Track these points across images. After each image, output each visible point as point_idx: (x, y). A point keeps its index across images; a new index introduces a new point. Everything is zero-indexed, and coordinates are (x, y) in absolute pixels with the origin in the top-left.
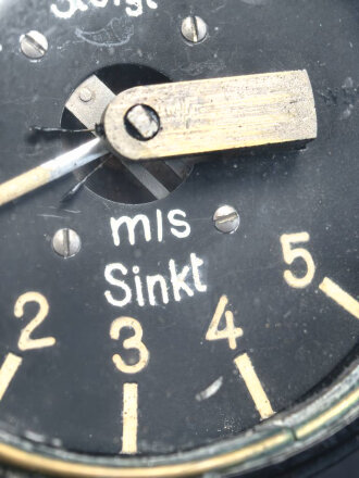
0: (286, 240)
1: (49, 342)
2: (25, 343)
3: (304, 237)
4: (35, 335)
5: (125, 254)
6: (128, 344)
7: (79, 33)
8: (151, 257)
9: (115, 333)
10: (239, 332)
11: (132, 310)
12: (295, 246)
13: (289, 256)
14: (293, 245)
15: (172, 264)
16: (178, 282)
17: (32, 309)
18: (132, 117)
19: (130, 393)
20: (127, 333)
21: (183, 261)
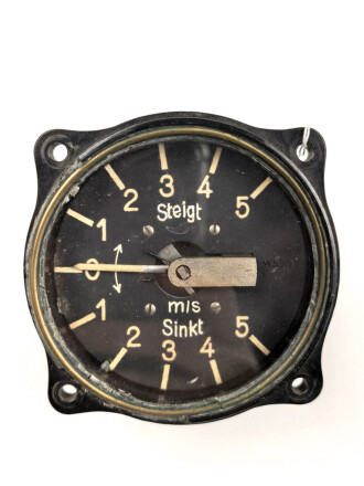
0: (239, 318)
1: (139, 345)
2: (130, 344)
3: (246, 318)
4: (134, 342)
5: (173, 316)
6: (169, 350)
7: (167, 228)
8: (183, 318)
9: (164, 345)
10: (213, 351)
11: (172, 338)
12: (242, 321)
13: (239, 325)
14: (241, 321)
15: (191, 322)
16: (192, 329)
17: (134, 332)
18: (179, 271)
19: (167, 369)
20: (169, 346)
21: (195, 322)
